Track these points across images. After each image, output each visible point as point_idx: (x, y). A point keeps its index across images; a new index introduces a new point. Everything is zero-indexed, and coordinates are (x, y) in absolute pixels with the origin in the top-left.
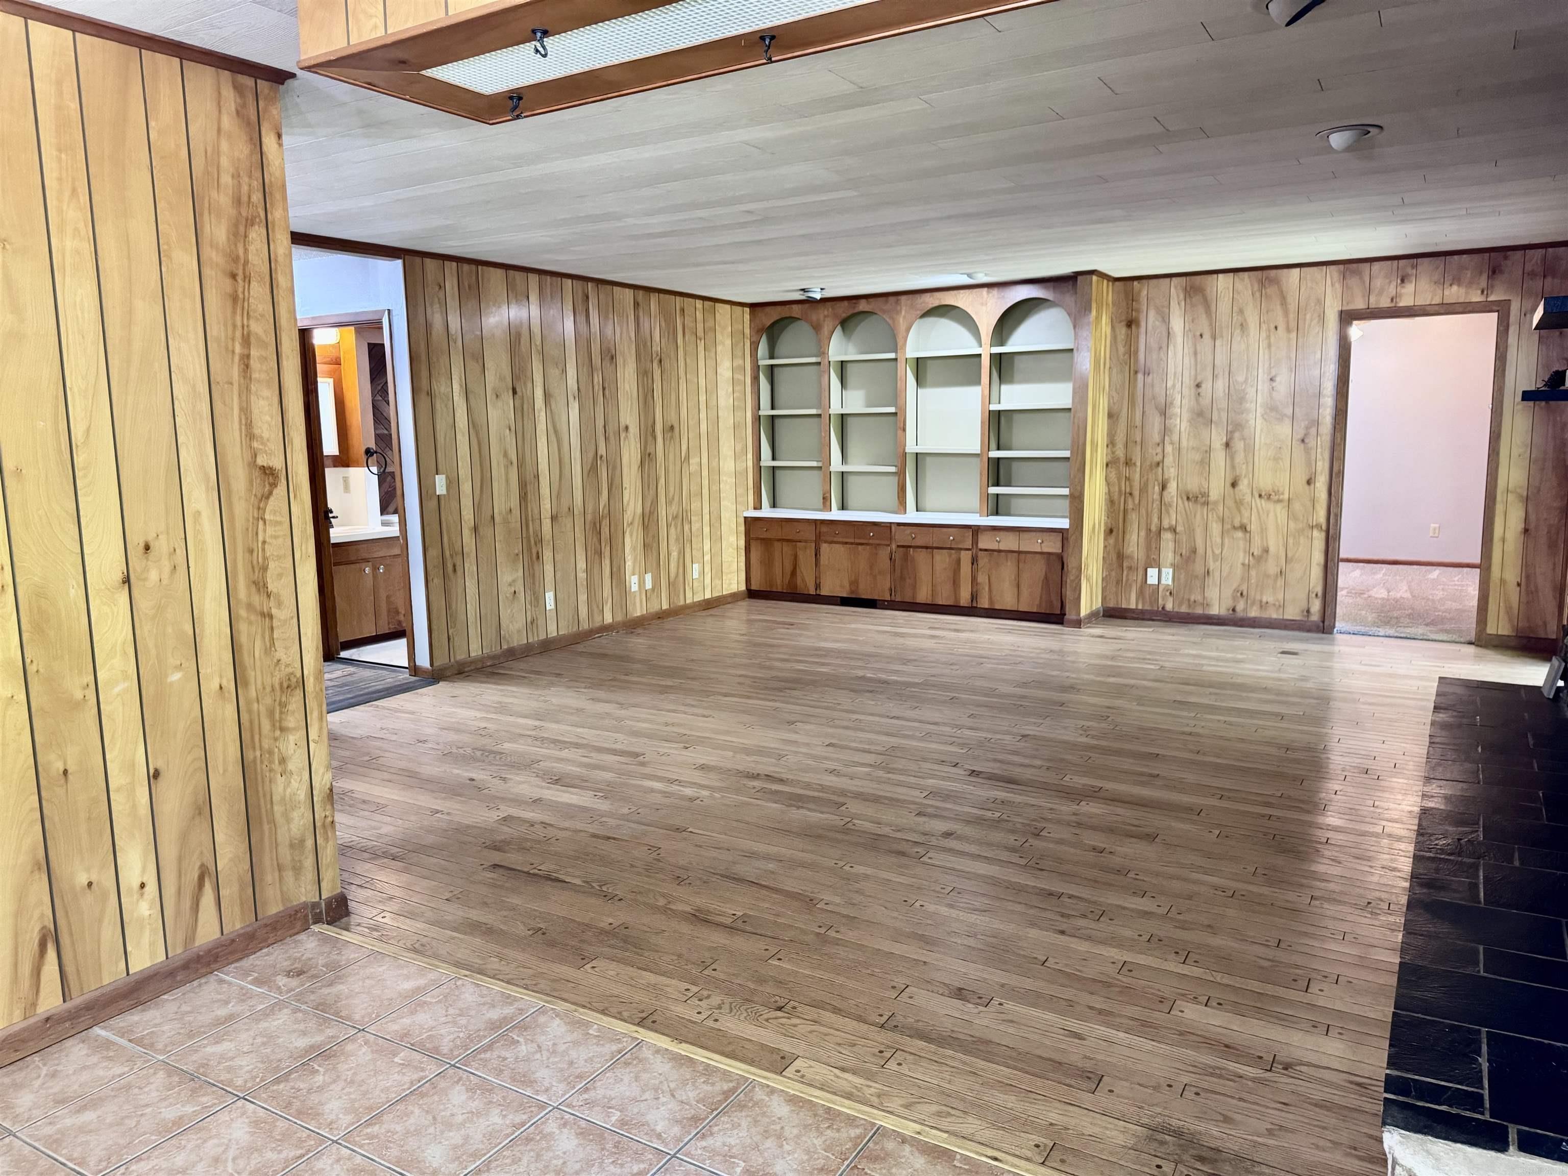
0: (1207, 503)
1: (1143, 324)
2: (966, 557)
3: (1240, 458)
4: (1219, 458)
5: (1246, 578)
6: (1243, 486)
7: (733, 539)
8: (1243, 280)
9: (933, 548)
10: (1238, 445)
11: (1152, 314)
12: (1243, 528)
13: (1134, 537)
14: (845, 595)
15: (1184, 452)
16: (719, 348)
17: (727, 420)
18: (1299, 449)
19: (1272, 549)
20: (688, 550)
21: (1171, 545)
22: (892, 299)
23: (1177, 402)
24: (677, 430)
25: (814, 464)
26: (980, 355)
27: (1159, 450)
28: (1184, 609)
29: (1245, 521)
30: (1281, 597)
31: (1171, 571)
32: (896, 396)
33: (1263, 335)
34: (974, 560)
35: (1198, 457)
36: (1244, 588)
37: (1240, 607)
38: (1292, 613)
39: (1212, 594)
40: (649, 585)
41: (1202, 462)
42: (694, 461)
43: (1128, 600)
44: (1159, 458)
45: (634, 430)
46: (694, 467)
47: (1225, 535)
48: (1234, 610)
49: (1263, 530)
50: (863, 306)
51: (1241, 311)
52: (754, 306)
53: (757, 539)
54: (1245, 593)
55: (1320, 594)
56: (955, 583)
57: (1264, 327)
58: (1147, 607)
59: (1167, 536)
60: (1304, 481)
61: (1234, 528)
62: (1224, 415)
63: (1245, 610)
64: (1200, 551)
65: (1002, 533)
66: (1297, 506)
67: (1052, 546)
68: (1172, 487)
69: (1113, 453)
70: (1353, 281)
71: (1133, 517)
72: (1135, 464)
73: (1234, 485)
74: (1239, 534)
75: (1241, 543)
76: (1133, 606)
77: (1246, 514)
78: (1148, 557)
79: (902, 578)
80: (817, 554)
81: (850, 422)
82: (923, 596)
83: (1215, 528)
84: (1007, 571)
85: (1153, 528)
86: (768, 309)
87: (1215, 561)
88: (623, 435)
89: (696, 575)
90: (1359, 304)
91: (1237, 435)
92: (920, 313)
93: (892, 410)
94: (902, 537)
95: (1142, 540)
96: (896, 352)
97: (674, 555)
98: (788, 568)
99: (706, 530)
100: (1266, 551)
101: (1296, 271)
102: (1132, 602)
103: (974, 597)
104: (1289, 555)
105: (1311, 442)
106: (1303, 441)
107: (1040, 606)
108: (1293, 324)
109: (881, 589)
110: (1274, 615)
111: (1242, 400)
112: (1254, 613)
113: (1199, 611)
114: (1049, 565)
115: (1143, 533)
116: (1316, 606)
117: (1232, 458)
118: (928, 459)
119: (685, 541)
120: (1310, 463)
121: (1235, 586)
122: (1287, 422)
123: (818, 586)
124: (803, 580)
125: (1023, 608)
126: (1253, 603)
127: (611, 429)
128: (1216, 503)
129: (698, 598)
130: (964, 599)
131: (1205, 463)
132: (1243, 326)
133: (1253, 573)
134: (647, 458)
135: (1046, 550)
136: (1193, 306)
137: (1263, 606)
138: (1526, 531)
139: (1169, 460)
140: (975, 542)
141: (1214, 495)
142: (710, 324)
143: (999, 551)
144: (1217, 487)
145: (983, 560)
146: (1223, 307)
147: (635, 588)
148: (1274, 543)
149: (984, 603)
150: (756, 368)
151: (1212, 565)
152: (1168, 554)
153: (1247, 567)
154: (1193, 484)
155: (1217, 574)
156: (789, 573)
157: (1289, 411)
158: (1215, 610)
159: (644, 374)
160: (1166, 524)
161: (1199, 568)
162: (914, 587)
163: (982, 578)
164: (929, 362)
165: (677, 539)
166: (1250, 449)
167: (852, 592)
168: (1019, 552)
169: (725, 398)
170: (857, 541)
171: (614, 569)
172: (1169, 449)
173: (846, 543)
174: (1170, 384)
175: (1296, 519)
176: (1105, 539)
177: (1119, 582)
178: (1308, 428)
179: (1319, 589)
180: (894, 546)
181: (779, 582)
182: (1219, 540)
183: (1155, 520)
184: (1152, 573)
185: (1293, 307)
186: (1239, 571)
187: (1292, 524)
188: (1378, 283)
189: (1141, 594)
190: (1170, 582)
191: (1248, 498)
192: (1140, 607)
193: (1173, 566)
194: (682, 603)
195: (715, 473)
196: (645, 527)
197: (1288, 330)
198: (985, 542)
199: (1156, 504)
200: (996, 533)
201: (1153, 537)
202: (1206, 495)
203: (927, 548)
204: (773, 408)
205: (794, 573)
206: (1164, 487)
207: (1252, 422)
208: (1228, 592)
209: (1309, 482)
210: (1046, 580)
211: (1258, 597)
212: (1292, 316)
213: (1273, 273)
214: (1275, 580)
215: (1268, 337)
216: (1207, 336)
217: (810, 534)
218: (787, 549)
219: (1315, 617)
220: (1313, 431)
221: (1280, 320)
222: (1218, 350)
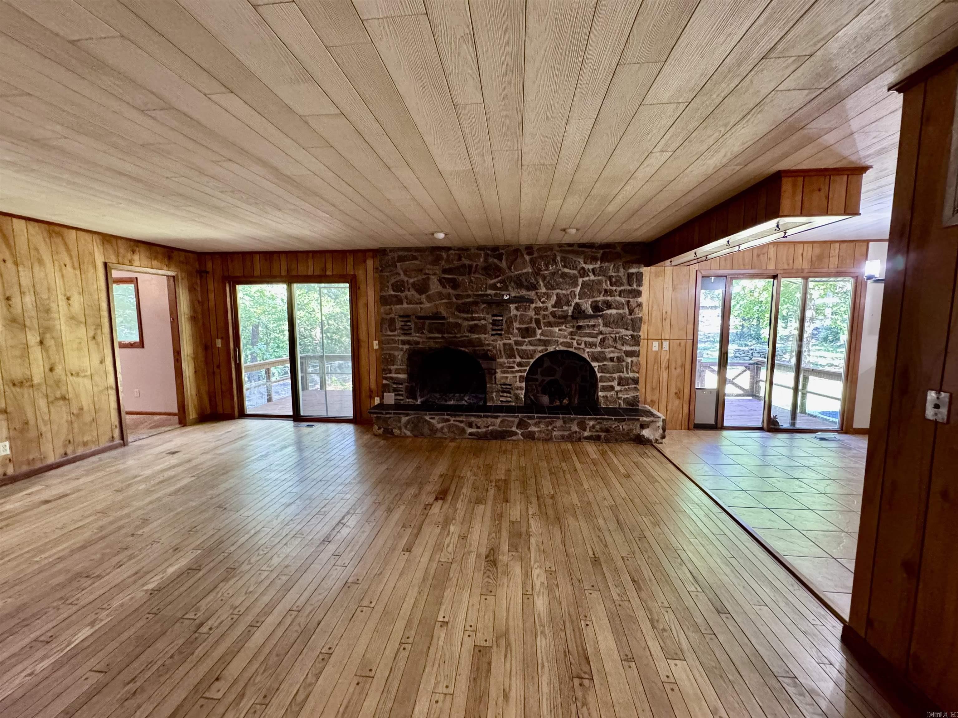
0: (32, 386)
3: (53, 350)
4: (36, 353)
5: (71, 430)
6: (59, 370)
8: (34, 227)
10: (50, 342)
12: (64, 398)
18: (92, 344)
19: (86, 408)
21: (4, 423)
28: (24, 468)
29: (64, 392)
30: (95, 434)
31: (7, 443)
33: (57, 268)
35: (17, 353)
36: (70, 437)
37: (69, 450)
38: (104, 443)
39: (47, 449)
41: (22, 357)
47: (50, 405)
48: (66, 454)
49: (77, 396)
51: (37, 250)
54: (71, 441)
55: (118, 426)
57: (56, 263)
60: (99, 362)
61: (57, 399)
62: (35, 321)
63: (74, 451)
64: (32, 422)
66: (96, 377)
70: (107, 246)
73: (51, 370)
74: (62, 402)
75: (64, 408)
77: (64, 388)
83: (42, 403)
87: (45, 425)
90: (113, 260)
91: (48, 336)
100: (81, 409)
101: (74, 232)
104: (97, 407)
105: (99, 338)
106: (94, 338)
108: (76, 265)
110: (94, 448)
111: (48, 311)
112: (80, 451)
113: (38, 465)
116: (117, 433)
117: (47, 351)
120: (101, 351)
121: (63, 438)
122: (83, 326)
126: (78, 445)
128: (39, 384)
131: (25, 356)
132: (40, 261)
133: (75, 425)
137: (85, 444)
138: (195, 372)
141: (37, 380)
144: (38, 373)
146: (21, 243)
148: (86, 402)
151: (43, 429)
153: (70, 423)
154: (17, 373)
155: (49, 435)
157: (83, 320)
158: (51, 460)
161: (33, 434)
166: (60, 345)
175: (97, 385)
178: (97, 330)
179: (117, 423)
182: (45, 410)
185: (74, 253)
186: (65, 427)
187: (95, 389)
188: (122, 251)
190: (8, 452)
191: (63, 377)
193: (11, 440)
197: (74, 268)
202: (30, 379)
207: (58, 327)
208: (59, 442)
209: (101, 363)
211: (81, 440)
212: (75, 260)
213: (57, 229)
214: (91, 426)
215: (61, 270)
216: (10, 262)
219: (117, 439)
220: (99, 332)
221: (67, 260)
222: (22, 274)
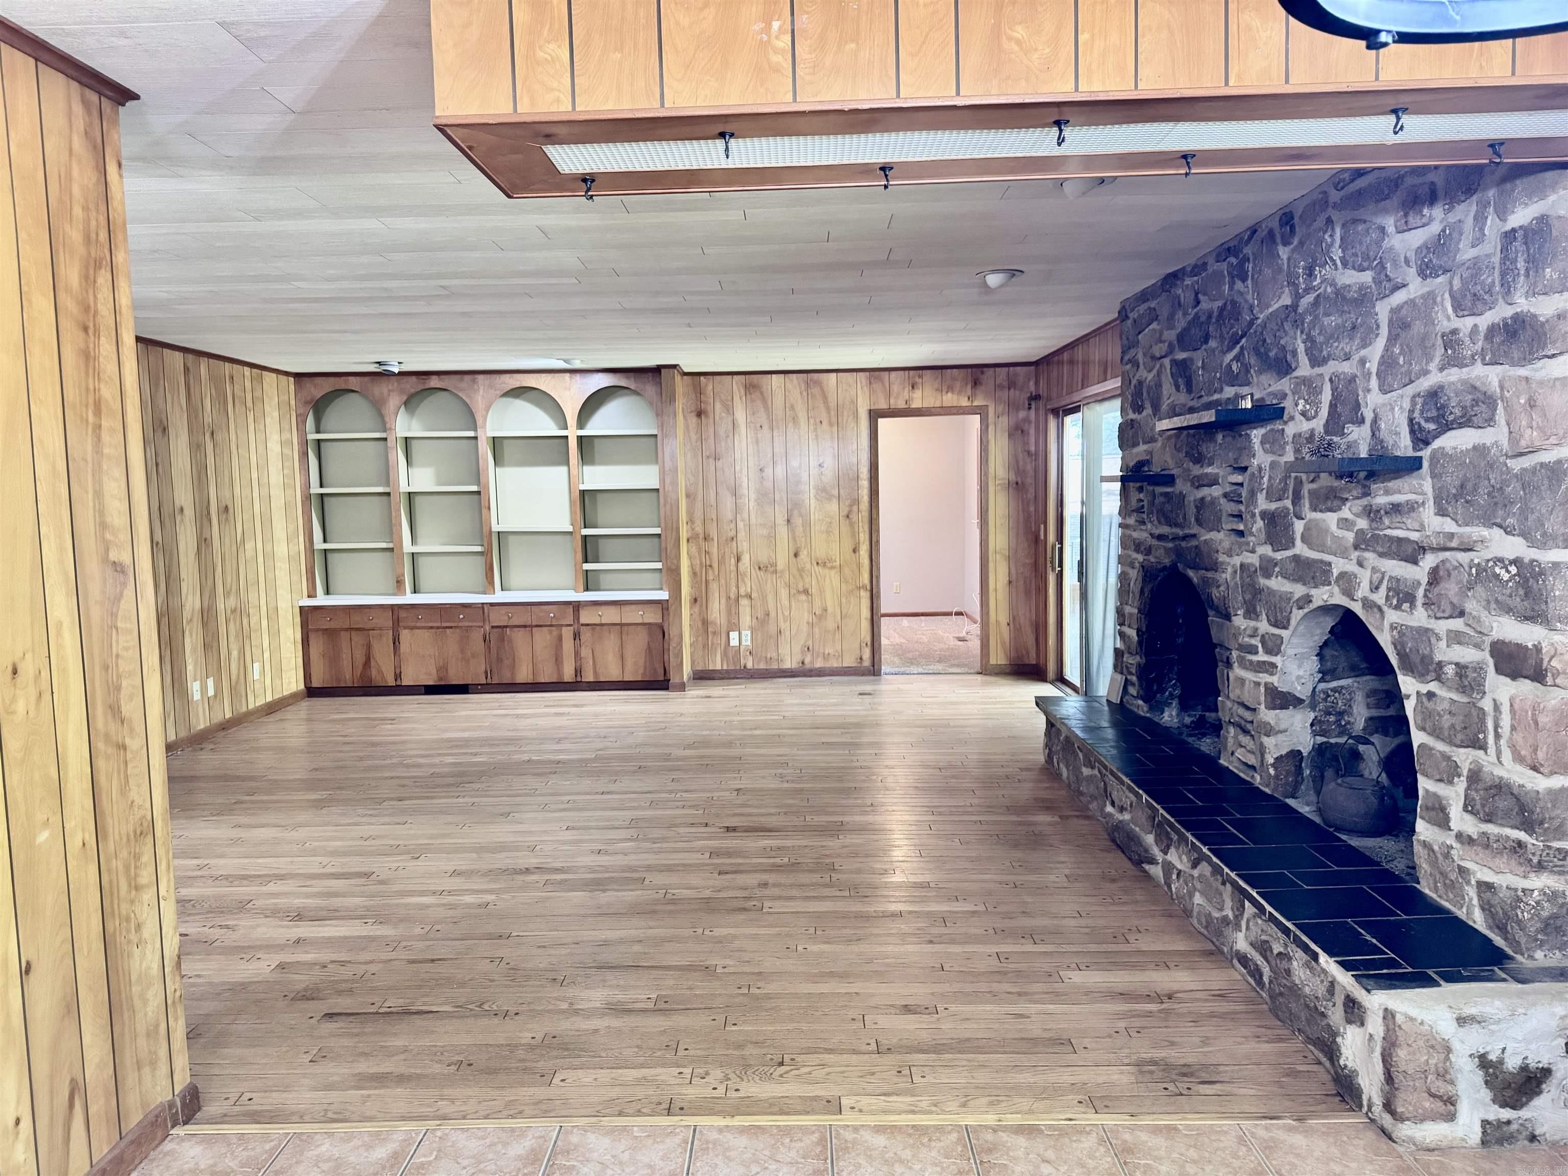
0: (775, 572)
1: (711, 415)
2: (567, 633)
3: (799, 530)
4: (782, 531)
5: (811, 635)
6: (803, 555)
7: (290, 632)
8: (792, 380)
9: (531, 626)
10: (798, 521)
11: (718, 406)
12: (806, 592)
13: (716, 605)
14: (431, 683)
15: (753, 528)
16: (268, 420)
17: (278, 502)
18: (845, 524)
19: (830, 610)
20: (247, 648)
21: (748, 609)
22: (467, 378)
23: (745, 484)
24: (231, 511)
25: (384, 545)
26: (567, 437)
27: (733, 526)
28: (762, 666)
29: (807, 586)
30: (839, 648)
31: (749, 633)
32: (477, 475)
33: (811, 427)
34: (576, 636)
35: (765, 532)
36: (810, 643)
37: (808, 659)
38: (849, 661)
39: (784, 650)
40: (211, 692)
41: (769, 537)
42: (249, 545)
43: (714, 662)
44: (733, 533)
45: (189, 512)
46: (250, 553)
47: (792, 599)
48: (803, 663)
49: (822, 591)
50: (434, 382)
51: (792, 407)
52: (298, 376)
53: (317, 630)
54: (811, 648)
55: (869, 644)
56: (558, 660)
57: (812, 421)
58: (732, 667)
59: (744, 602)
60: (851, 550)
61: (799, 592)
62: (784, 495)
63: (812, 662)
64: (773, 614)
65: (603, 608)
66: (847, 571)
67: (653, 617)
68: (746, 558)
69: (693, 529)
70: (877, 386)
71: (714, 586)
72: (713, 539)
73: (796, 555)
74: (803, 597)
75: (806, 605)
76: (719, 667)
77: (807, 580)
78: (729, 621)
79: (499, 660)
80: (396, 641)
81: (418, 500)
82: (523, 675)
83: (784, 593)
84: (610, 643)
85: (732, 596)
86: (318, 380)
87: (785, 621)
88: (178, 518)
89: (256, 677)
90: (882, 405)
91: (796, 512)
92: (499, 393)
93: (474, 488)
94: (498, 618)
95: (723, 606)
96: (475, 430)
97: (235, 653)
98: (360, 658)
99: (264, 623)
100: (825, 610)
101: (835, 375)
102: (717, 663)
103: (578, 671)
104: (844, 612)
105: (854, 517)
106: (848, 516)
107: (644, 674)
108: (834, 419)
109: (475, 673)
110: (835, 664)
111: (798, 483)
112: (819, 664)
113: (775, 666)
114: (650, 634)
115: (723, 601)
116: (866, 654)
117: (793, 531)
118: (511, 538)
119: (244, 636)
120: (854, 535)
121: (802, 642)
122: (835, 501)
123: (398, 676)
124: (380, 671)
125: (628, 678)
126: (818, 656)
127: (166, 510)
128: (782, 572)
129: (260, 702)
130: (568, 675)
131: (772, 537)
132: (795, 420)
133: (816, 630)
134: (204, 542)
135: (646, 621)
136: (752, 401)
137: (826, 657)
138: (1010, 582)
139: (742, 535)
140: (577, 617)
141: (781, 565)
142: (258, 393)
143: (602, 625)
144: (782, 559)
145: (586, 635)
146: (778, 402)
147: (197, 696)
148: (831, 603)
149: (589, 677)
150: (304, 443)
151: (783, 625)
152: (746, 619)
153: (811, 625)
154: (763, 556)
155: (788, 633)
156: (361, 667)
157: (835, 492)
158: (787, 665)
159: (196, 448)
160: (742, 592)
161: (772, 629)
162: (513, 667)
163: (585, 652)
164: (506, 442)
165: (237, 636)
166: (807, 525)
167: (441, 679)
168: (621, 625)
169: (276, 477)
170: (444, 624)
171: (176, 676)
172: (741, 525)
173: (432, 628)
174: (737, 468)
175: (846, 582)
176: (691, 608)
177: (705, 646)
178: (851, 506)
179: (868, 639)
180: (487, 628)
181: (348, 676)
182: (786, 603)
183: (734, 589)
184: (734, 635)
185: (832, 405)
186: (805, 628)
187: (844, 586)
188: (895, 388)
189: (725, 654)
190: (749, 643)
191: (808, 566)
192: (725, 668)
193: (753, 630)
194: (244, 709)
195: (270, 556)
196: (205, 624)
197: (831, 425)
198: (586, 617)
199: (733, 575)
200: (598, 607)
201: (733, 603)
202: (774, 565)
203: (525, 626)
204: (321, 486)
205: (367, 663)
206: (738, 560)
207: (807, 501)
208: (797, 649)
209: (854, 551)
210: (649, 649)
211: (821, 650)
212: (833, 413)
213: (817, 376)
214: (834, 634)
215: (815, 430)
216: (766, 427)
217: (386, 621)
218: (357, 638)
219: (867, 663)
220: (855, 508)
221: (824, 416)
222: (776, 439)
